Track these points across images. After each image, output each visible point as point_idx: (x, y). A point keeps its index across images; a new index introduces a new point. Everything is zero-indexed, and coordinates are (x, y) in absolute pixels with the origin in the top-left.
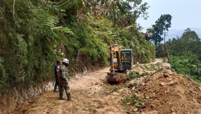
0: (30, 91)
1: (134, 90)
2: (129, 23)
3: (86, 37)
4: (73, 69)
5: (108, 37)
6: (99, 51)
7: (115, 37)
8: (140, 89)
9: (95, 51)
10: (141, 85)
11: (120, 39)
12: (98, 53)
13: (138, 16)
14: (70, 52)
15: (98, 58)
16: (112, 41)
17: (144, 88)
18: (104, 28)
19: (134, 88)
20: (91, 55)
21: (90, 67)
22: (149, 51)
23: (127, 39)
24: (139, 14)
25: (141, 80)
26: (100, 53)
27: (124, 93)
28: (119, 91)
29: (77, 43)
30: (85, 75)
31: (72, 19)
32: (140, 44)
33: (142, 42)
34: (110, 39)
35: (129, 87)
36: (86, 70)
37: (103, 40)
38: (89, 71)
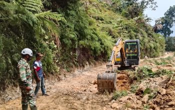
0: (6, 93)
1: (148, 102)
2: (136, 14)
3: (86, 28)
4: (71, 64)
5: (112, 30)
6: (102, 44)
7: (120, 29)
8: (158, 100)
9: (98, 44)
10: (160, 93)
11: (126, 31)
12: (102, 47)
13: (145, 6)
14: (67, 44)
15: (102, 52)
16: (117, 34)
17: (167, 101)
18: (108, 20)
19: (146, 97)
20: (93, 49)
21: (92, 62)
22: (158, 44)
23: (134, 31)
24: (147, 4)
25: (157, 83)
26: (103, 46)
27: (129, 105)
28: (121, 99)
29: (74, 34)
30: (86, 71)
31: (69, 7)
32: (148, 36)
33: (150, 34)
34: (115, 32)
35: (137, 94)
36: (88, 65)
37: (108, 32)
38: (91, 66)
